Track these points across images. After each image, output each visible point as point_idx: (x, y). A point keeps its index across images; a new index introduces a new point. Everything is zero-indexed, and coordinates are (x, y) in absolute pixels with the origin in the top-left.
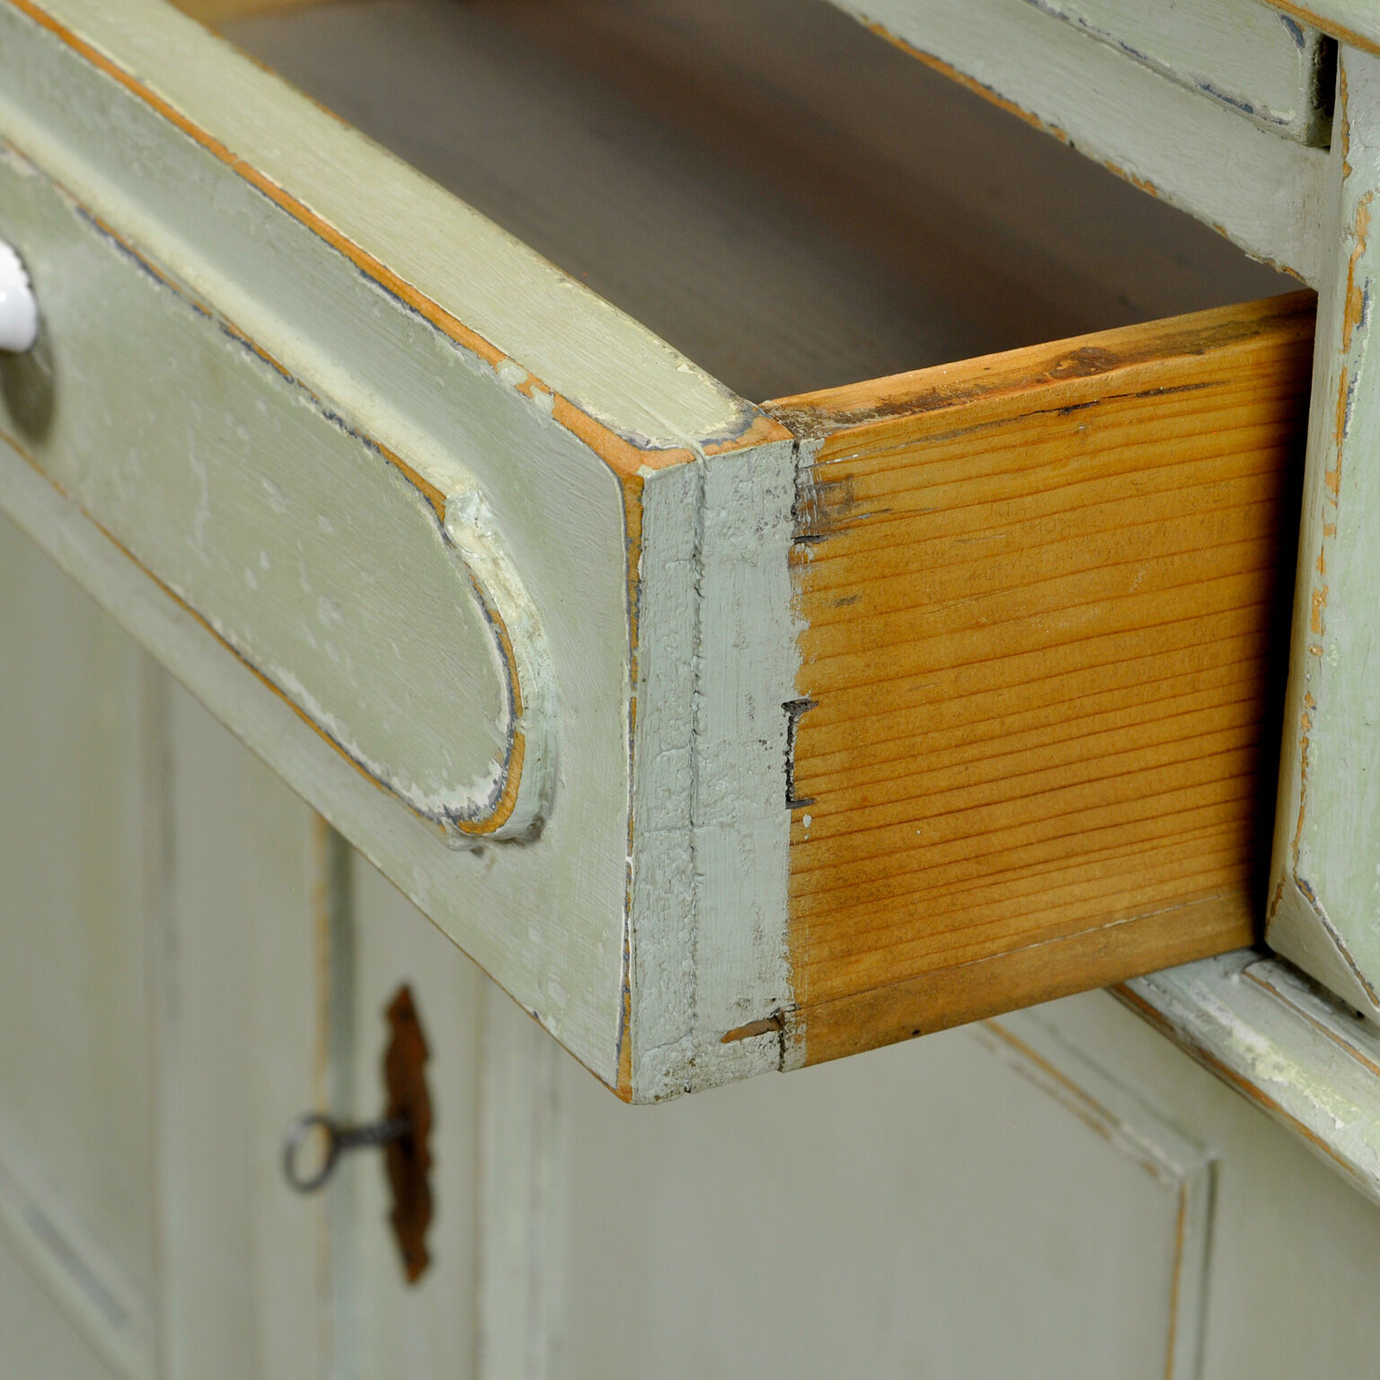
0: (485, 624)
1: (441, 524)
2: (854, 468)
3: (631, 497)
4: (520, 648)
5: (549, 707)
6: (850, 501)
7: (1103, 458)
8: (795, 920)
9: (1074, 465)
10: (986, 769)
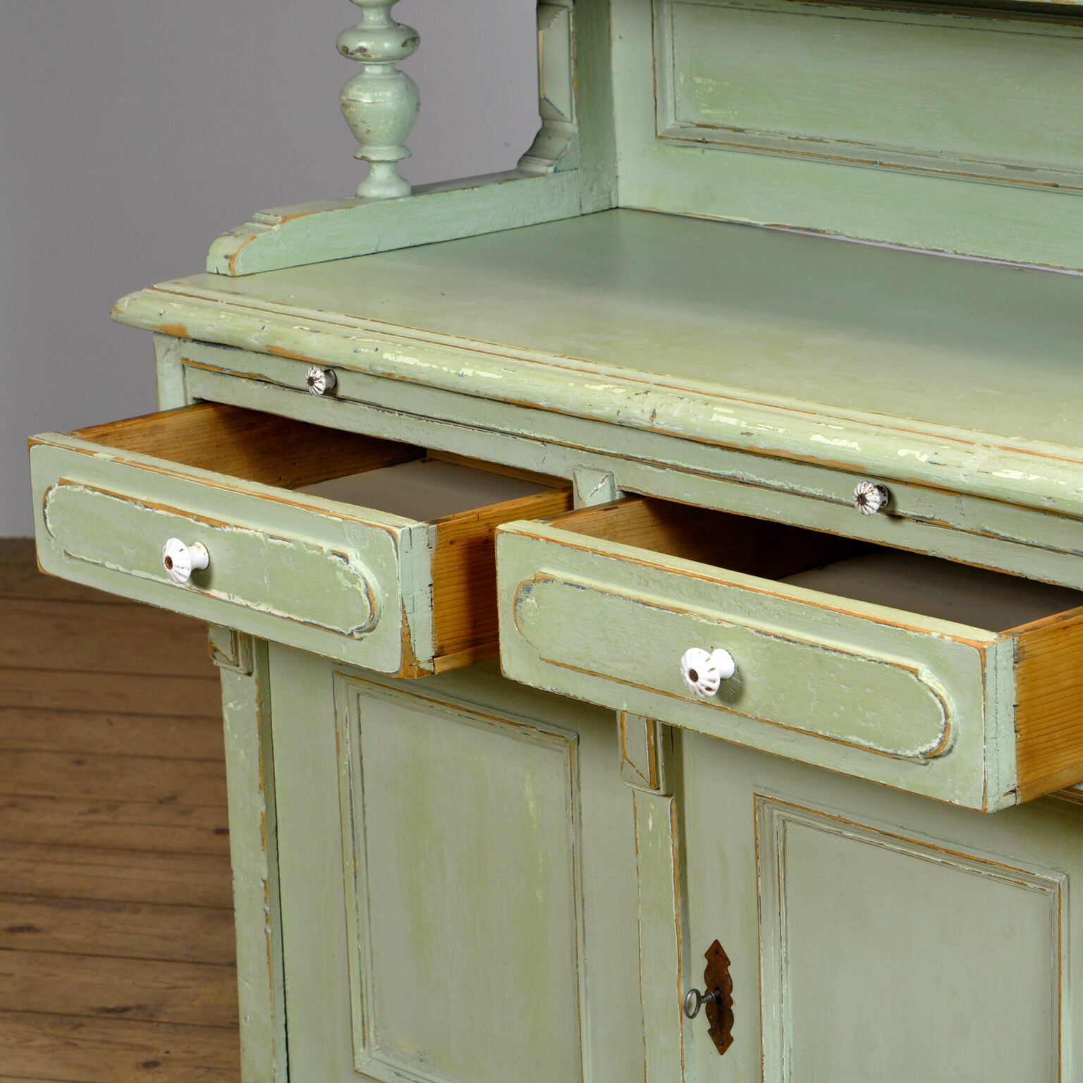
0: (935, 698)
1: (917, 676)
2: (1024, 644)
3: (982, 654)
4: (947, 701)
5: (956, 715)
6: (1024, 653)
7: (1073, 640)
8: (1017, 763)
9: (1067, 642)
10: (1053, 722)
